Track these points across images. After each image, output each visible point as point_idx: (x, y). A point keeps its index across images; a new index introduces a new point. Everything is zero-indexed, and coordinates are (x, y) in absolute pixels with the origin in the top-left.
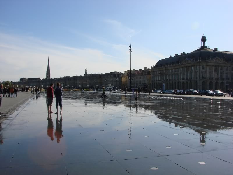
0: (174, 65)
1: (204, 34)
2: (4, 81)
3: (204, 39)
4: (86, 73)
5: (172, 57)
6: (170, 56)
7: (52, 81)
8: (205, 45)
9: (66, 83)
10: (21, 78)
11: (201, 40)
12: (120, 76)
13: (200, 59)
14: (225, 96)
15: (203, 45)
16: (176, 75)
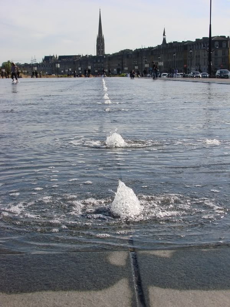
2: (18, 63)
4: (164, 40)
7: (99, 61)
9: (122, 63)
10: (45, 57)
12: (224, 45)
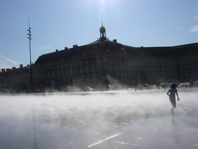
0: (68, 58)
1: (102, 25)
3: (103, 30)
5: (58, 51)
6: (57, 50)
8: (104, 36)
11: (100, 31)
13: (108, 50)
14: (156, 88)
15: (102, 36)
16: (71, 70)
